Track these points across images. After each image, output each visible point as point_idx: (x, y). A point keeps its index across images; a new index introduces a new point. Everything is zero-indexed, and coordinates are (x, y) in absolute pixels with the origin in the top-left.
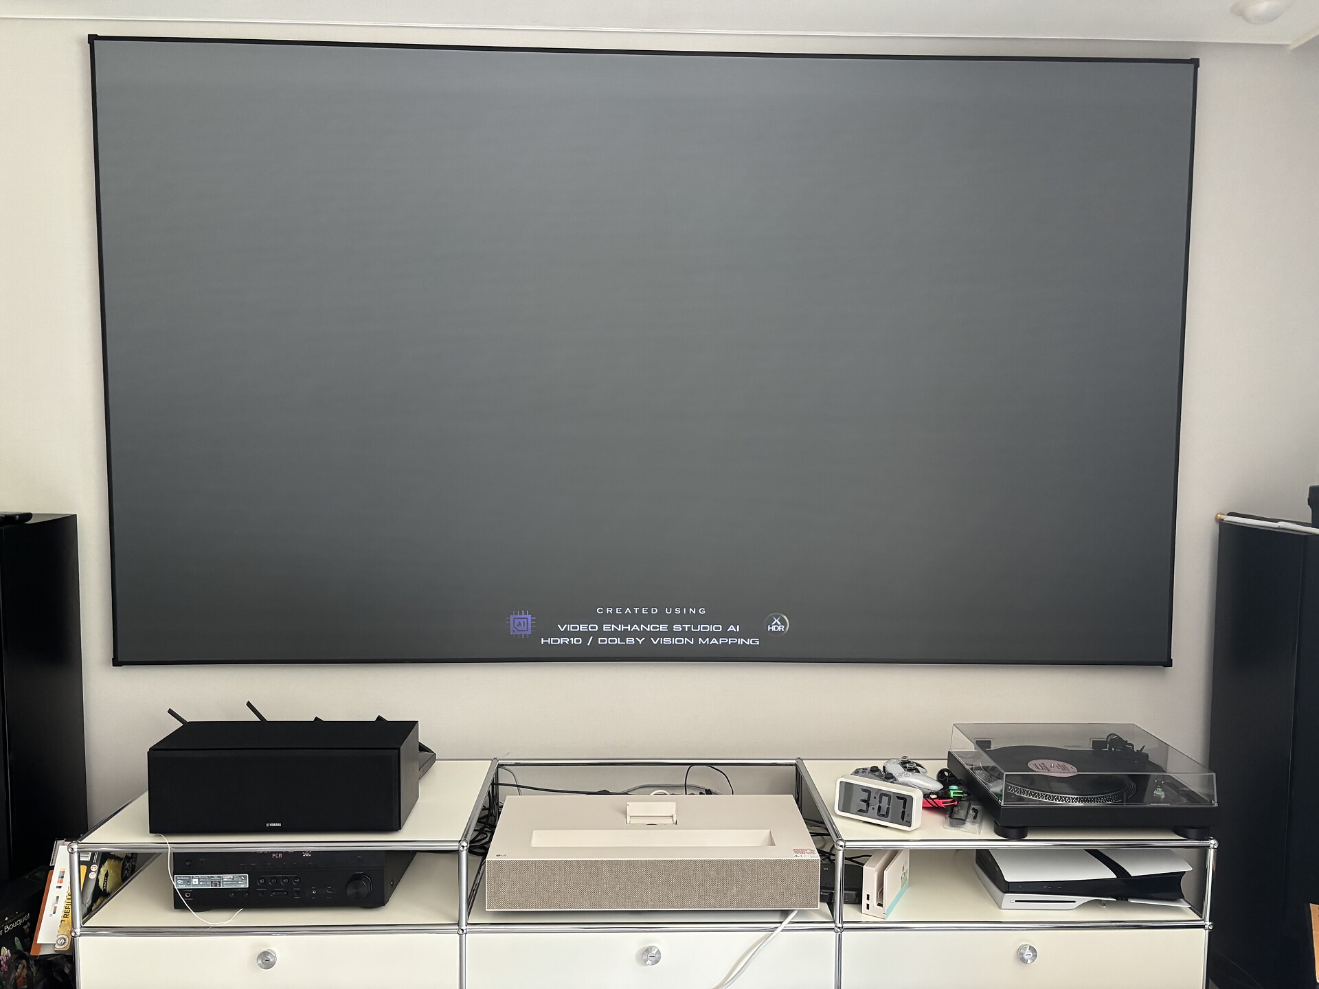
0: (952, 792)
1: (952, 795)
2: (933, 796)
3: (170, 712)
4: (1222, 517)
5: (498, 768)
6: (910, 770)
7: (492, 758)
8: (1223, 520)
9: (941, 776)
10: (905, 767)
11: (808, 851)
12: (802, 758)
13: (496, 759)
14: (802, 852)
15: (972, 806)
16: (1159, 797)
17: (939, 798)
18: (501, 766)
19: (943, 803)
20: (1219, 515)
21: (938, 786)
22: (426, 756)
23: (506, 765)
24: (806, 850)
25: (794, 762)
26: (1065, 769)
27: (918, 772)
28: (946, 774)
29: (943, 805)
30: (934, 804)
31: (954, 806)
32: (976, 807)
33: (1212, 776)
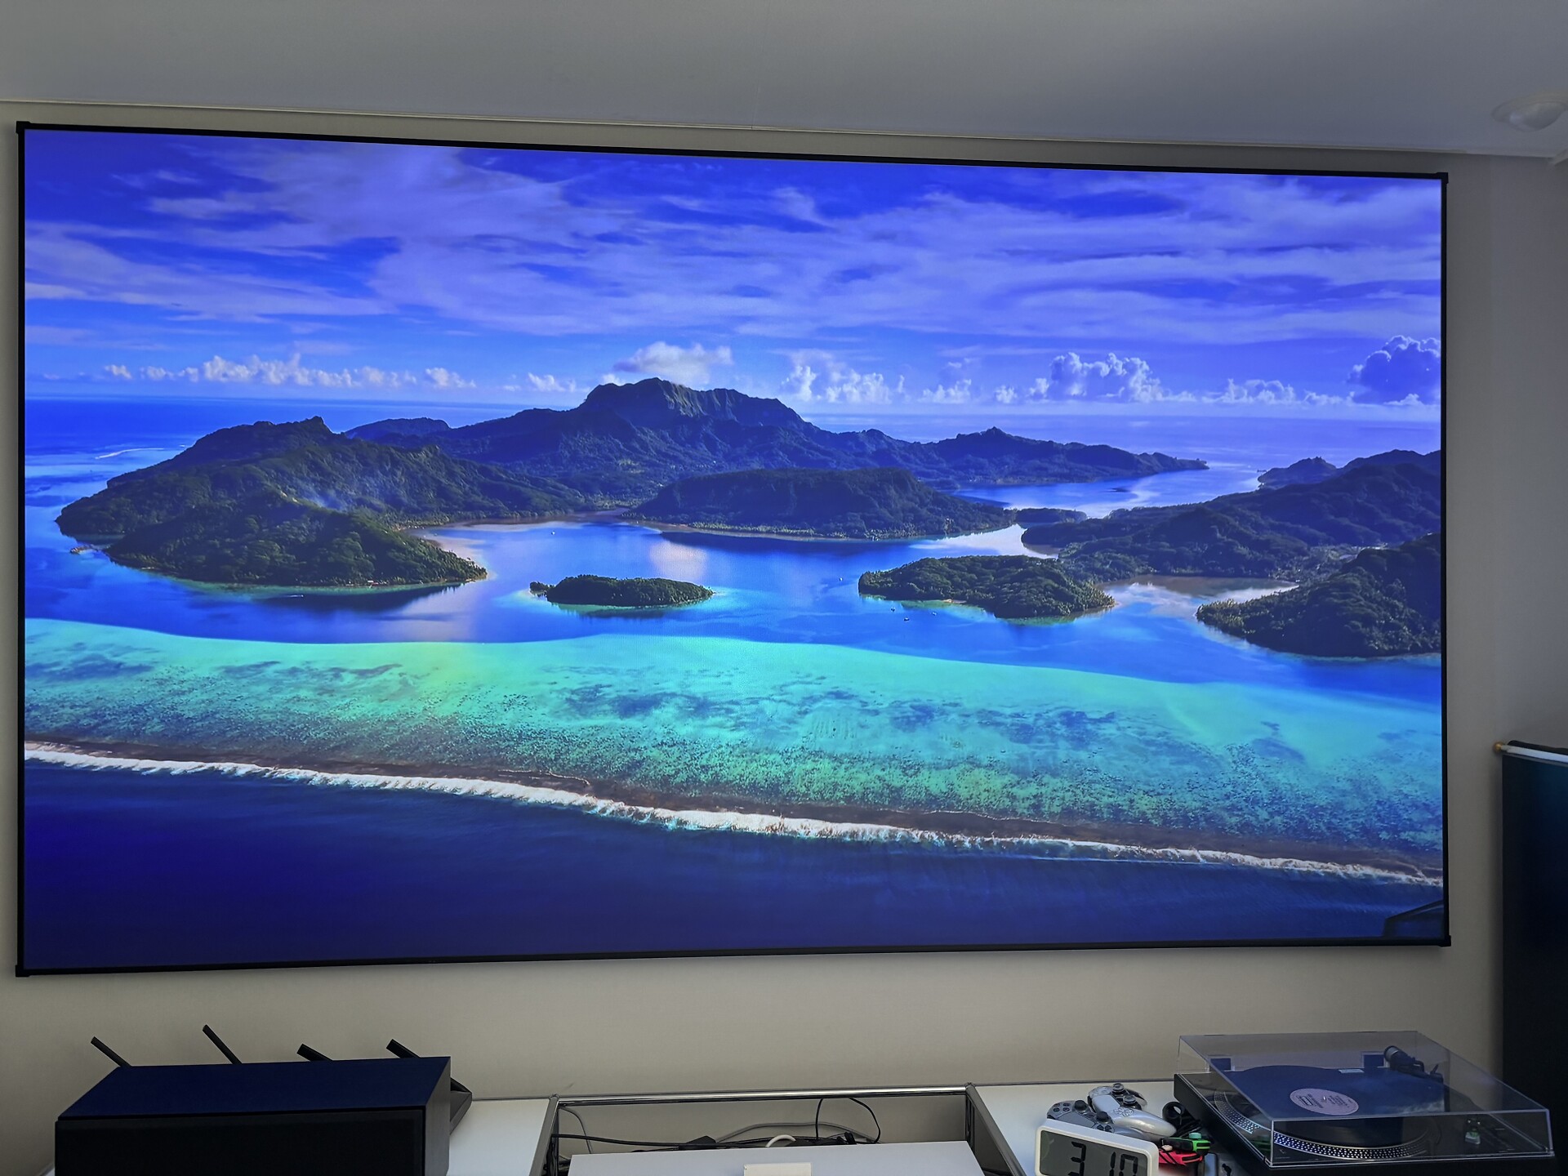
0: (1195, 1143)
1: (1195, 1148)
2: (1167, 1148)
3: (95, 1042)
4: (1504, 747)
5: (558, 1109)
6: (1129, 1105)
7: (550, 1094)
8: (1505, 751)
9: (1169, 1113)
10: (1120, 1100)
12: (974, 1083)
13: (555, 1096)
15: (1222, 1162)
16: (1472, 1144)
17: (1174, 1149)
18: (561, 1105)
19: (1184, 1159)
20: (1499, 745)
21: (1167, 1129)
22: (460, 1097)
23: (567, 1105)
25: (964, 1089)
26: (1341, 1103)
27: (1139, 1108)
28: (1177, 1110)
29: (1183, 1163)
30: (1170, 1161)
31: (1199, 1162)
32: (1227, 1163)
33: (1545, 1113)
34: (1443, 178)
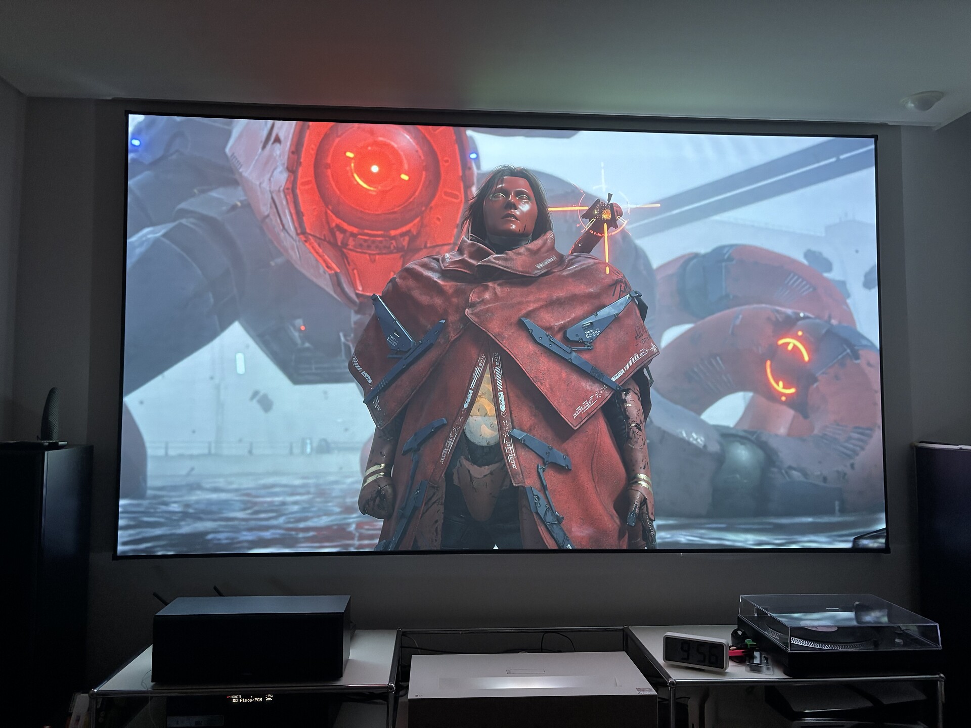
2: (734, 648)
3: (154, 594)
4: (917, 444)
5: (402, 634)
7: (397, 629)
11: (647, 689)
12: (627, 624)
13: (400, 629)
14: (643, 690)
15: (763, 655)
16: (899, 644)
17: (737, 648)
20: (914, 444)
24: (646, 689)
25: (622, 628)
28: (739, 632)
32: (766, 655)
33: (937, 626)
34: (876, 137)
